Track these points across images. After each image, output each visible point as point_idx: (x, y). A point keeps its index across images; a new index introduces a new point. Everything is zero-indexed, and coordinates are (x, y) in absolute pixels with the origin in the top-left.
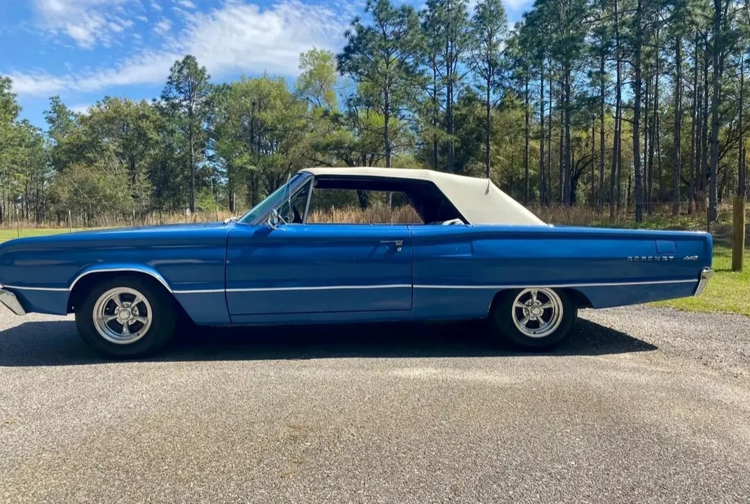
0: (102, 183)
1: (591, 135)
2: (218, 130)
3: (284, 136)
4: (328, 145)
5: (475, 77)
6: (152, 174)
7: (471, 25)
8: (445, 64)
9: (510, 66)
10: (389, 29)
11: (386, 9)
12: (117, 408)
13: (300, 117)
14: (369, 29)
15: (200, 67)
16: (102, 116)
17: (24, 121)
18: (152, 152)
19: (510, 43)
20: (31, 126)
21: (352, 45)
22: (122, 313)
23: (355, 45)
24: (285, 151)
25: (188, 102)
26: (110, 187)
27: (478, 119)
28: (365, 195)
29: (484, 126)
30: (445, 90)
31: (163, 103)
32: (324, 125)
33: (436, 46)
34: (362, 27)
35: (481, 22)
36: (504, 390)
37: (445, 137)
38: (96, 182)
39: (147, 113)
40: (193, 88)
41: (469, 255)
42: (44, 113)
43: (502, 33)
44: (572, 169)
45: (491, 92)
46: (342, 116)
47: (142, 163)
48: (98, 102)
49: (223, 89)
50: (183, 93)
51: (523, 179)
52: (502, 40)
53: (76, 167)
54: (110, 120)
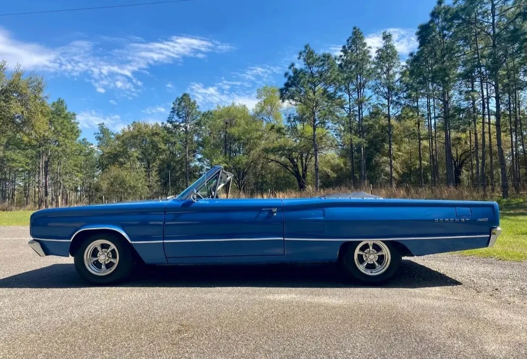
0: (128, 178)
1: (469, 135)
2: (204, 141)
3: (247, 144)
4: (274, 148)
5: (377, 98)
6: (160, 171)
7: (374, 63)
8: (357, 91)
9: (404, 90)
10: (315, 69)
11: (312, 56)
12: (84, 312)
13: (257, 130)
14: (301, 70)
15: (192, 101)
16: (130, 134)
17: (84, 140)
18: (161, 157)
19: (403, 74)
20: (88, 142)
21: (290, 81)
22: (101, 256)
23: (292, 81)
24: (248, 153)
25: (185, 123)
26: (133, 180)
27: (382, 126)
28: (303, 182)
29: (387, 132)
30: (357, 108)
31: (169, 125)
32: (274, 135)
33: (349, 79)
34: (296, 69)
35: (381, 61)
36: (334, 308)
37: (357, 140)
38: (125, 176)
39: (158, 132)
40: (188, 114)
41: (322, 218)
42: (95, 134)
43: (397, 67)
44: (457, 160)
45: (391, 108)
46: (283, 129)
47: (154, 164)
48: (128, 126)
49: (208, 114)
50: (181, 118)
51: (419, 168)
52: (397, 72)
53: (113, 168)
54: (134, 137)
